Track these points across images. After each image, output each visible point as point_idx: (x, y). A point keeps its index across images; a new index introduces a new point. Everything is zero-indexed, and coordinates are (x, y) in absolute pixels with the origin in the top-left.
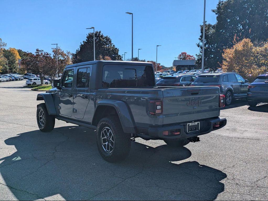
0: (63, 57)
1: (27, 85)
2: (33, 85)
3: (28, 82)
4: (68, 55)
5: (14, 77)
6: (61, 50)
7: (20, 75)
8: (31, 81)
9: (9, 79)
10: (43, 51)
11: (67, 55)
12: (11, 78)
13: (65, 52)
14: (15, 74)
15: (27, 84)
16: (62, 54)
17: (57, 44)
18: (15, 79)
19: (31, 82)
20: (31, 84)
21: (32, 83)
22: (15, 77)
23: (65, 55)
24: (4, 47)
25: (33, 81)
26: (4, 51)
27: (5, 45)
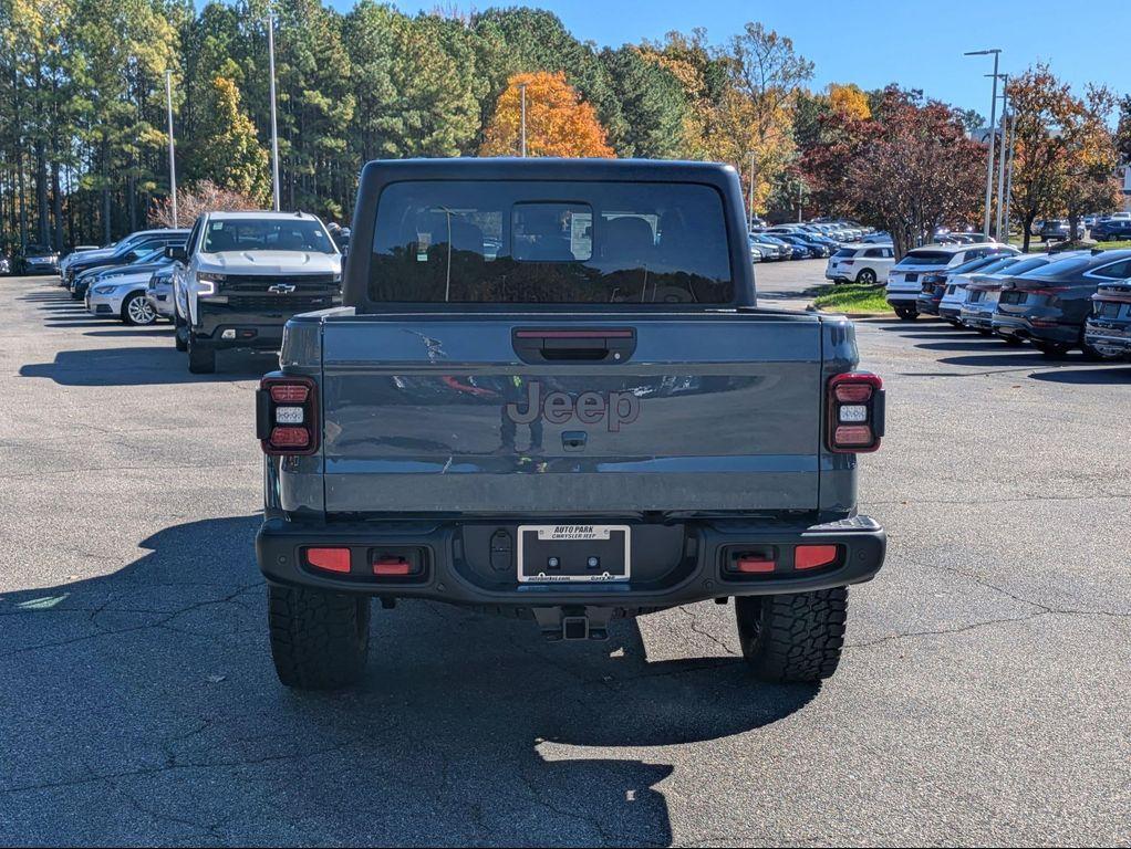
0: (1059, 122)
1: (831, 282)
2: (857, 281)
3: (835, 265)
4: (1093, 112)
5: (807, 239)
6: (1053, 84)
7: (856, 227)
8: (851, 263)
9: (774, 251)
10: (920, 92)
11: (1088, 107)
12: (786, 246)
13: (1079, 93)
14: (828, 226)
15: (829, 277)
16: (1058, 104)
17: (997, 52)
18: (809, 248)
19: (847, 267)
20: (848, 277)
21: (852, 272)
22: (813, 241)
23: (1078, 110)
24: (803, 81)
25: (862, 261)
26: (802, 101)
27: (805, 71)
